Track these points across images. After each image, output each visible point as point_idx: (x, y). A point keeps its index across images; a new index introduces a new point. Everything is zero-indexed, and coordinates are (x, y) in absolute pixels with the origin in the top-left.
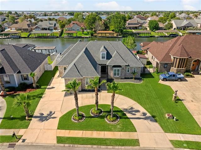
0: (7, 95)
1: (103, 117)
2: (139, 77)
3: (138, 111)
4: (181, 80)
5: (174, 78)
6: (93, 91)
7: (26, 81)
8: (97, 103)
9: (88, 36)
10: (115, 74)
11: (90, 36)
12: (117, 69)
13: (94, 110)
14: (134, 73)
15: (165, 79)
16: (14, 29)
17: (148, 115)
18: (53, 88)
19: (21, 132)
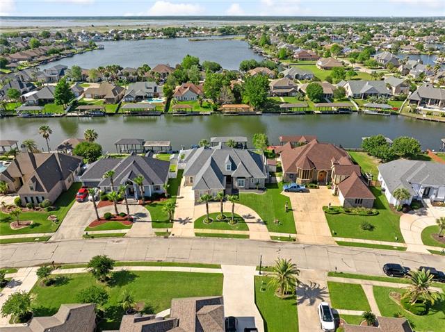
0: (146, 204)
1: (227, 221)
2: (264, 187)
3: (254, 218)
4: (303, 191)
5: (295, 189)
6: (220, 201)
7: (157, 191)
8: (222, 210)
9: (208, 112)
10: (239, 185)
11: (212, 112)
12: (241, 180)
13: (219, 216)
14: (257, 184)
15: (287, 190)
16: (90, 96)
17: (262, 221)
18: (182, 197)
19: (169, 230)
